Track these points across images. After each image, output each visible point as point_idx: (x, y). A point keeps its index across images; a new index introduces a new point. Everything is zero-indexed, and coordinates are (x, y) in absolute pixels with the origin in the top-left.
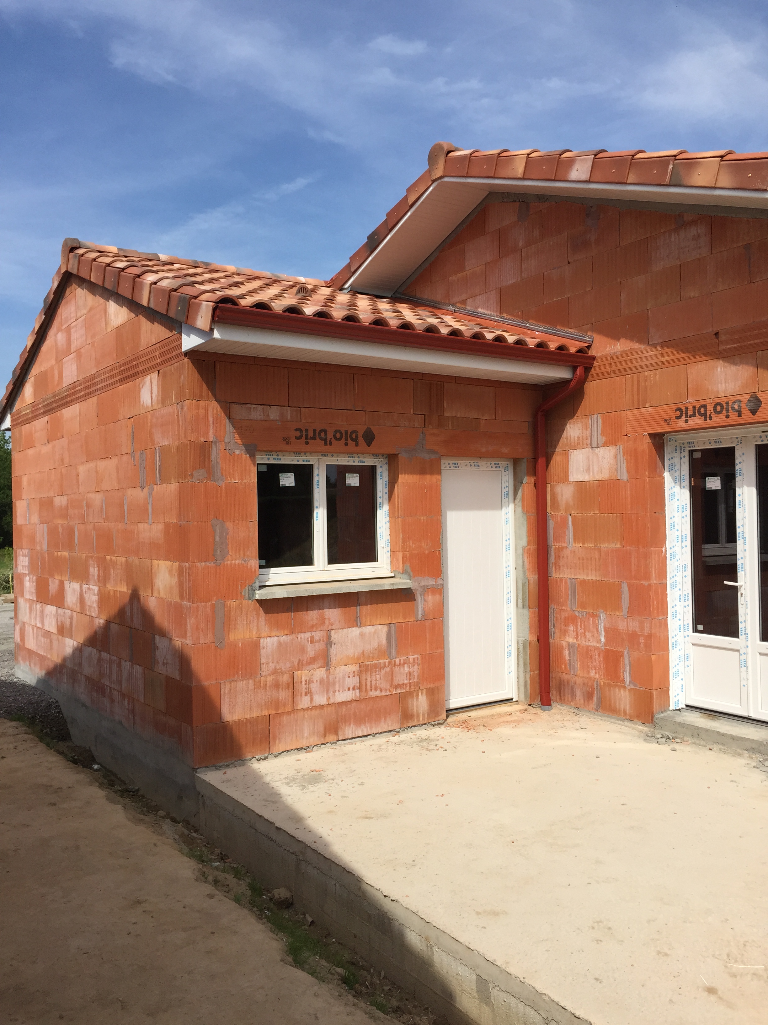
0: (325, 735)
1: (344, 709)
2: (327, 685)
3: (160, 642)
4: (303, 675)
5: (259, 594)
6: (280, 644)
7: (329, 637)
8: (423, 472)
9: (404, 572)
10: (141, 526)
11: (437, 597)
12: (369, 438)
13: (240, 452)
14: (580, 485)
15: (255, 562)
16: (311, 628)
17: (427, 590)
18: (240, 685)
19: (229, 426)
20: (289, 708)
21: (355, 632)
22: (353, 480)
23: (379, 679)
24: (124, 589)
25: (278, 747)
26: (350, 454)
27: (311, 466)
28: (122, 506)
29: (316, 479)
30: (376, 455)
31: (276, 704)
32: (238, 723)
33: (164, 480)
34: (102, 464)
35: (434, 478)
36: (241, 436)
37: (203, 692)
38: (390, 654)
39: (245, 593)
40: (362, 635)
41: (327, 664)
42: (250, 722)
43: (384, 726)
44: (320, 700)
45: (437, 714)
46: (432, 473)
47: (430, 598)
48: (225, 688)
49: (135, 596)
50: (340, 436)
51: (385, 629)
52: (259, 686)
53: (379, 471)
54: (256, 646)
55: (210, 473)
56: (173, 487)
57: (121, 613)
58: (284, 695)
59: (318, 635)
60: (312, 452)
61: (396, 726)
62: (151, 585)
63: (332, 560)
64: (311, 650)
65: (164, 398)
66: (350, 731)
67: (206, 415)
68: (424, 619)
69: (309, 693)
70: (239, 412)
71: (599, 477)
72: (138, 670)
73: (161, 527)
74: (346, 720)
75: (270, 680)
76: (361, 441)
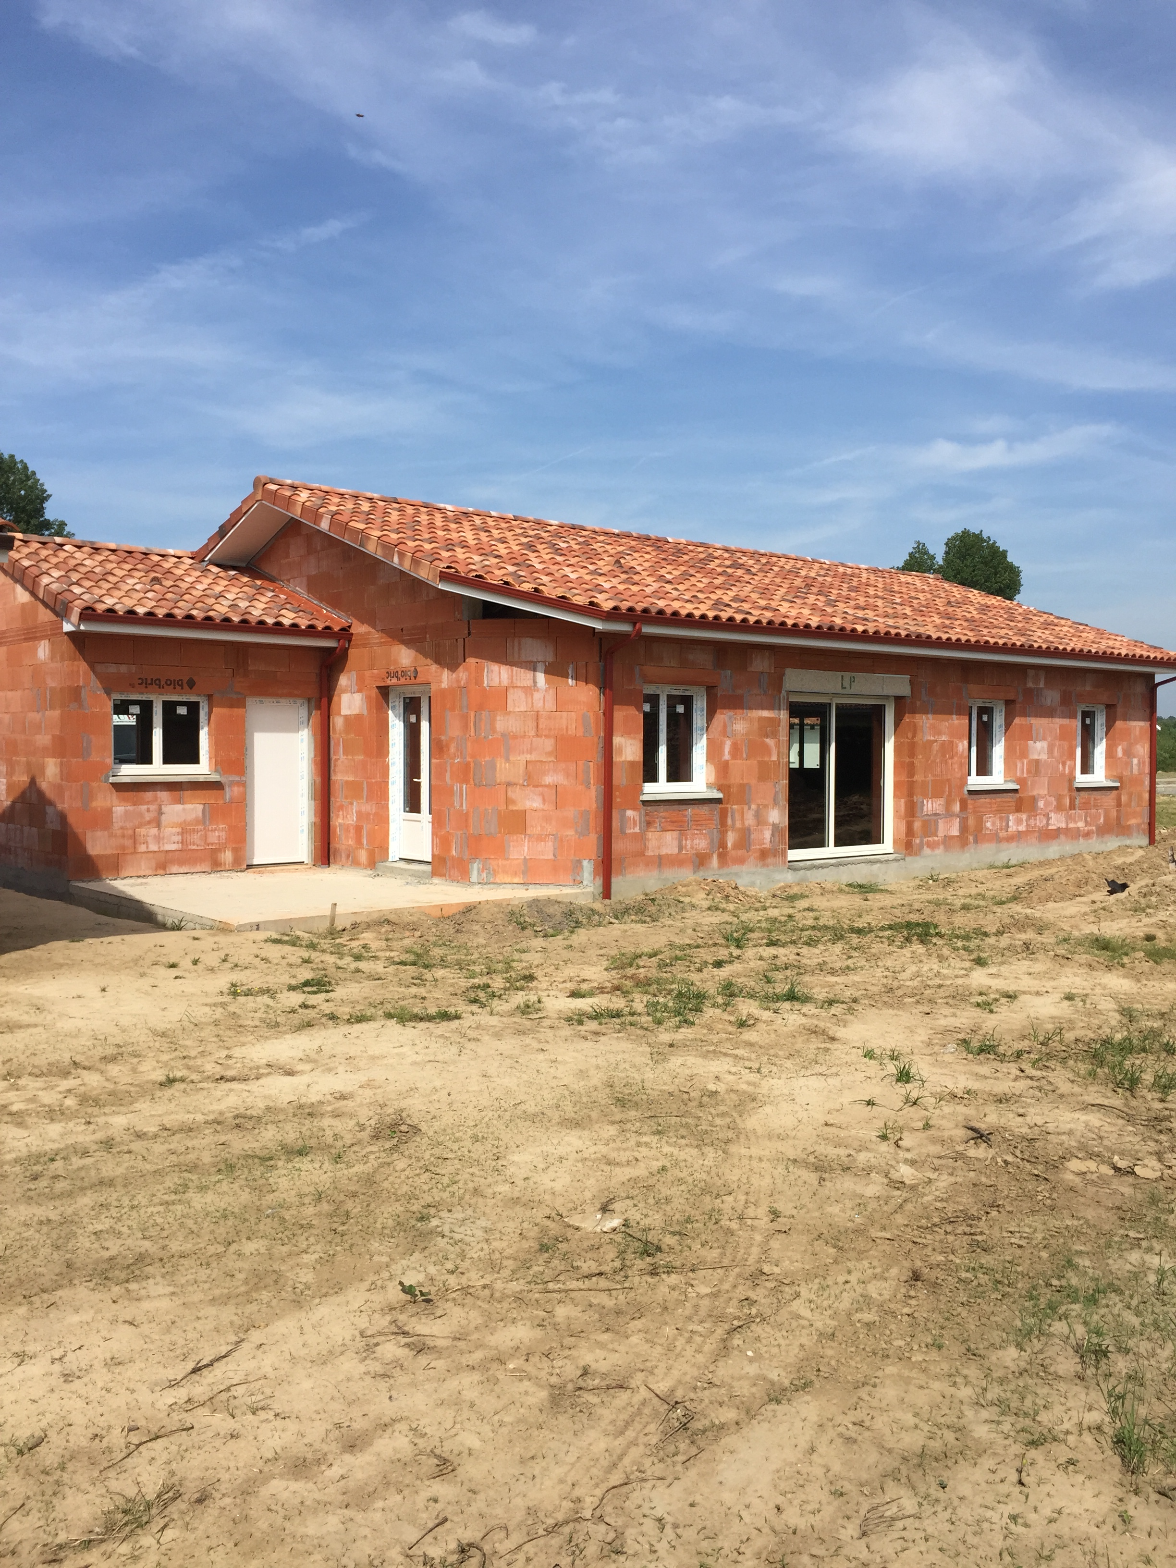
0: (156, 870)
1: (170, 854)
2: (158, 839)
3: (49, 810)
4: (142, 831)
5: (111, 780)
6: (126, 811)
7: (160, 809)
8: (231, 706)
9: (216, 771)
10: (38, 737)
11: (241, 789)
12: (191, 684)
13: (100, 692)
14: (346, 717)
15: (110, 760)
16: (148, 803)
17: (232, 784)
18: (99, 834)
19: (93, 677)
20: (132, 850)
21: (179, 807)
22: (182, 711)
23: (196, 837)
24: (25, 779)
25: (124, 874)
26: (180, 694)
27: (151, 702)
28: (24, 723)
29: (154, 709)
30: (199, 695)
31: (123, 848)
32: (98, 856)
33: (52, 708)
34: (10, 694)
35: (240, 711)
36: (101, 682)
37: (75, 836)
38: (204, 823)
39: (103, 778)
40: (184, 809)
41: (159, 826)
42: (106, 857)
43: (199, 868)
44: (153, 847)
45: (240, 864)
46: (238, 707)
47: (236, 789)
48: (89, 835)
49: (33, 782)
50: (169, 683)
51: (201, 806)
52: (111, 835)
53: (201, 705)
54: (109, 812)
55: (81, 705)
56: (57, 713)
57: (23, 793)
58: (128, 843)
59: (153, 807)
60: (151, 693)
61: (208, 869)
62: (43, 773)
63: (167, 760)
64: (148, 817)
65: (52, 658)
66: (175, 869)
67: (78, 671)
68: (231, 802)
69: (146, 843)
70: (99, 668)
71: (354, 713)
72: (34, 830)
73: (50, 737)
74: (173, 862)
75: (119, 832)
76: (186, 686)
